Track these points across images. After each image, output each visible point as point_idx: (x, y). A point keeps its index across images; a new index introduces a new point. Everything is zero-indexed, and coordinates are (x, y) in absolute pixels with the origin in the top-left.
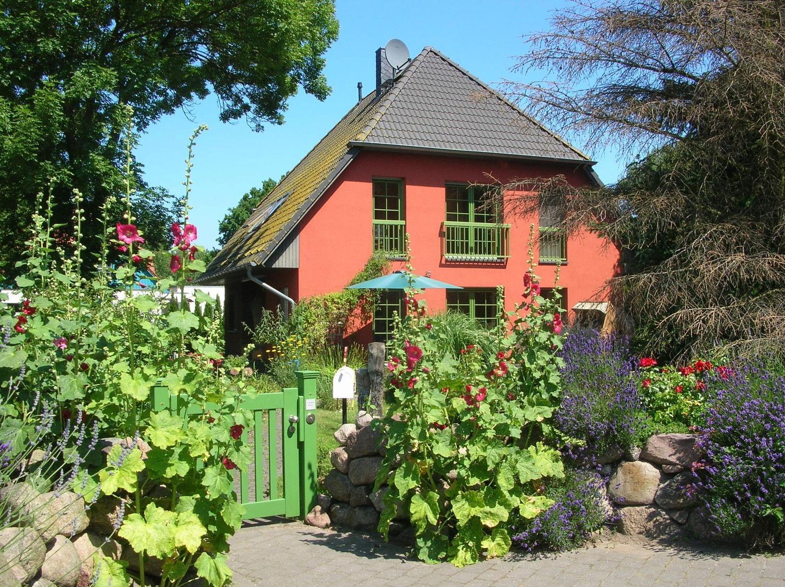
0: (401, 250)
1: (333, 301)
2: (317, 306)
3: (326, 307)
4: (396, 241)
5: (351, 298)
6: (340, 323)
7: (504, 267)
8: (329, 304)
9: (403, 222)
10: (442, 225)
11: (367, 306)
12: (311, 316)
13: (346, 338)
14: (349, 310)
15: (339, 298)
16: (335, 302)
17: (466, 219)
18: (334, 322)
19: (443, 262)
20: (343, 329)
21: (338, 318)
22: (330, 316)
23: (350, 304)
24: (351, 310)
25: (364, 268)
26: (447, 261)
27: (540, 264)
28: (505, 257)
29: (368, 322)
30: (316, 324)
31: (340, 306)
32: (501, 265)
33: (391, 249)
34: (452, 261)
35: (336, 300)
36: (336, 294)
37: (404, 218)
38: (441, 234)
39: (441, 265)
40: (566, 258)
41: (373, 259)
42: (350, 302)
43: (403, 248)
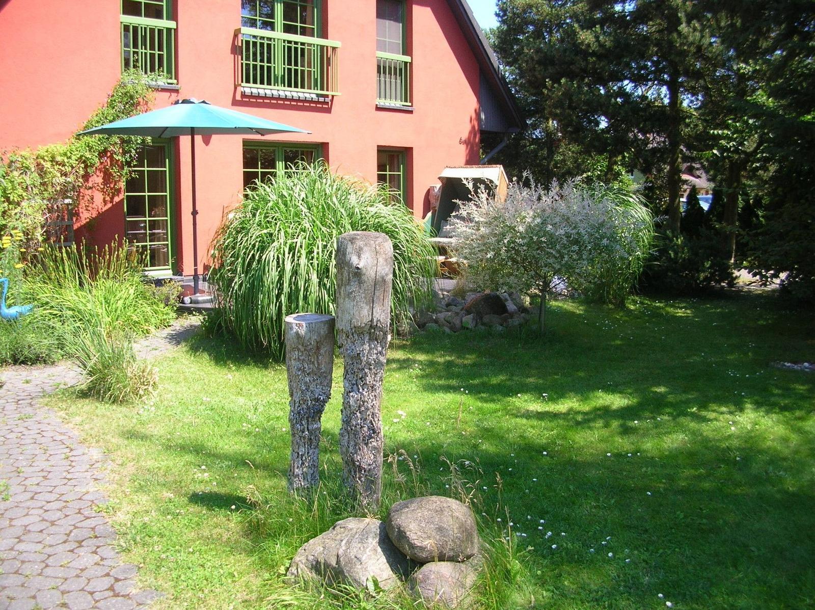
0: (169, 72)
1: (53, 159)
2: (25, 170)
3: (41, 171)
4: (160, 57)
5: (88, 155)
6: (67, 201)
7: (329, 111)
8: (47, 165)
9: (172, 24)
10: (237, 33)
11: (114, 171)
12: (14, 189)
13: (79, 229)
14: (83, 177)
15: (65, 154)
16: (57, 163)
17: (270, 26)
18: (56, 200)
19: (238, 97)
20: (73, 213)
21: (64, 193)
22: (50, 189)
23: (86, 167)
24: (86, 177)
25: (106, 100)
26: (243, 95)
27: (378, 109)
28: (330, 93)
29: (117, 199)
30: (24, 204)
31: (68, 169)
32: (323, 106)
33: (152, 70)
34: (252, 96)
35: (59, 159)
36: (58, 148)
37: (173, 16)
38: (235, 50)
39: (235, 103)
40: (411, 101)
41: (123, 85)
42: (84, 162)
43: (173, 71)
